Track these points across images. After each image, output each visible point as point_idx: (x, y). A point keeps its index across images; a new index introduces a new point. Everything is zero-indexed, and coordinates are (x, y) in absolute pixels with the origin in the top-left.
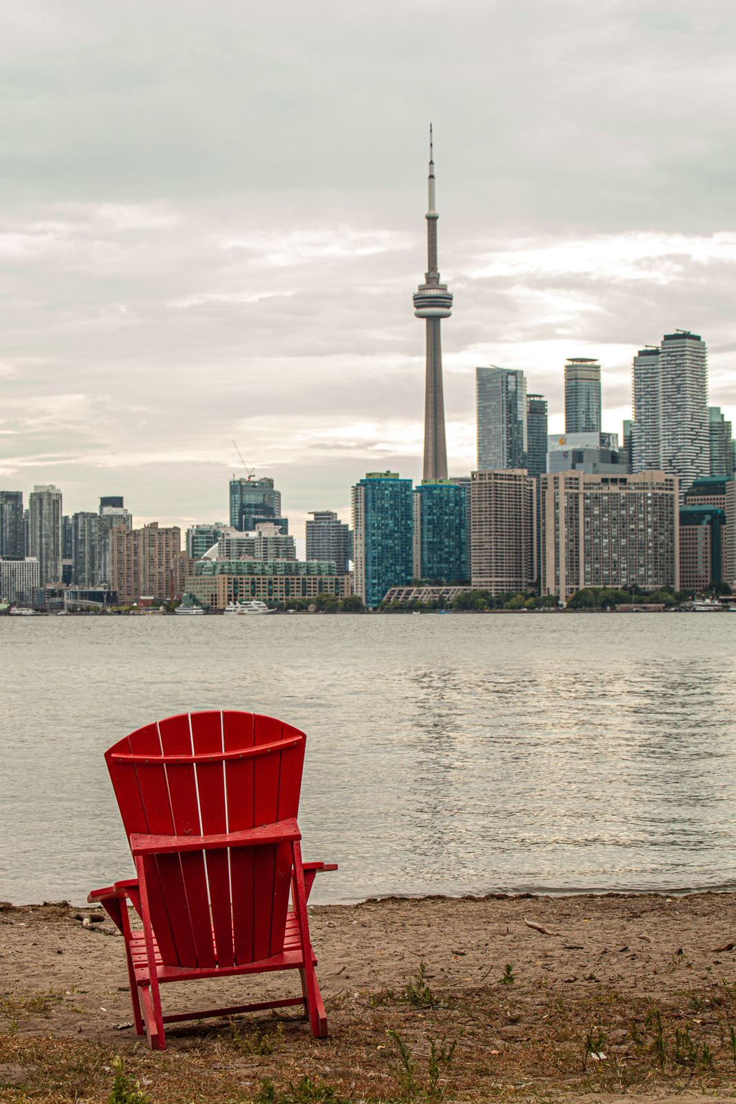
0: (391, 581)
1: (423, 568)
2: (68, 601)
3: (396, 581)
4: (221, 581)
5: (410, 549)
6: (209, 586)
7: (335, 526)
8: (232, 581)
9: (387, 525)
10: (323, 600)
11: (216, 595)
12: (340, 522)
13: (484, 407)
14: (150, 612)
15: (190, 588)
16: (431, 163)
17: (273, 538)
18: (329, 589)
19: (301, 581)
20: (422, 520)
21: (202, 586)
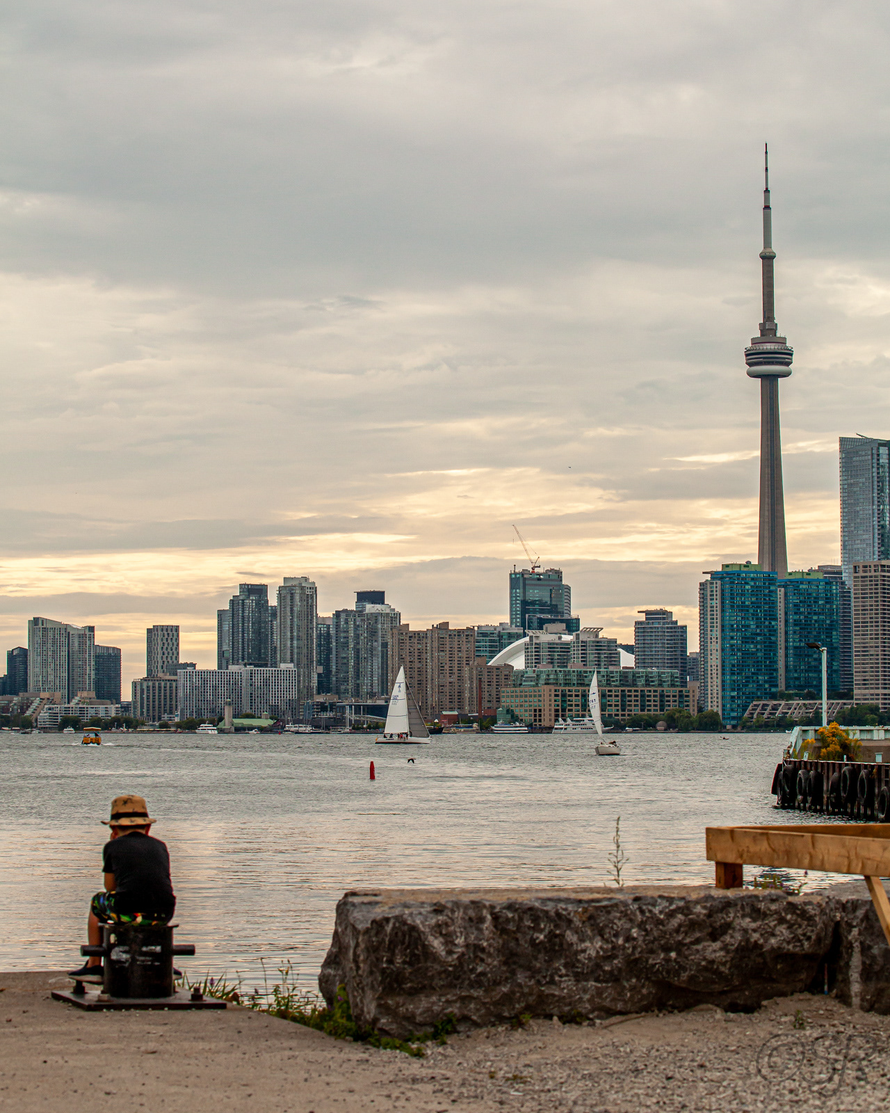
0: (753, 693)
1: (787, 679)
2: (350, 715)
3: (759, 693)
4: (547, 694)
5: (775, 655)
6: (531, 699)
7: (671, 628)
8: (560, 693)
9: (748, 626)
10: (676, 717)
11: (540, 710)
12: (676, 622)
13: (850, 485)
14: (462, 730)
15: (506, 702)
16: (767, 191)
17: (593, 642)
18: (671, 703)
19: (639, 693)
20: (786, 621)
21: (522, 699)
